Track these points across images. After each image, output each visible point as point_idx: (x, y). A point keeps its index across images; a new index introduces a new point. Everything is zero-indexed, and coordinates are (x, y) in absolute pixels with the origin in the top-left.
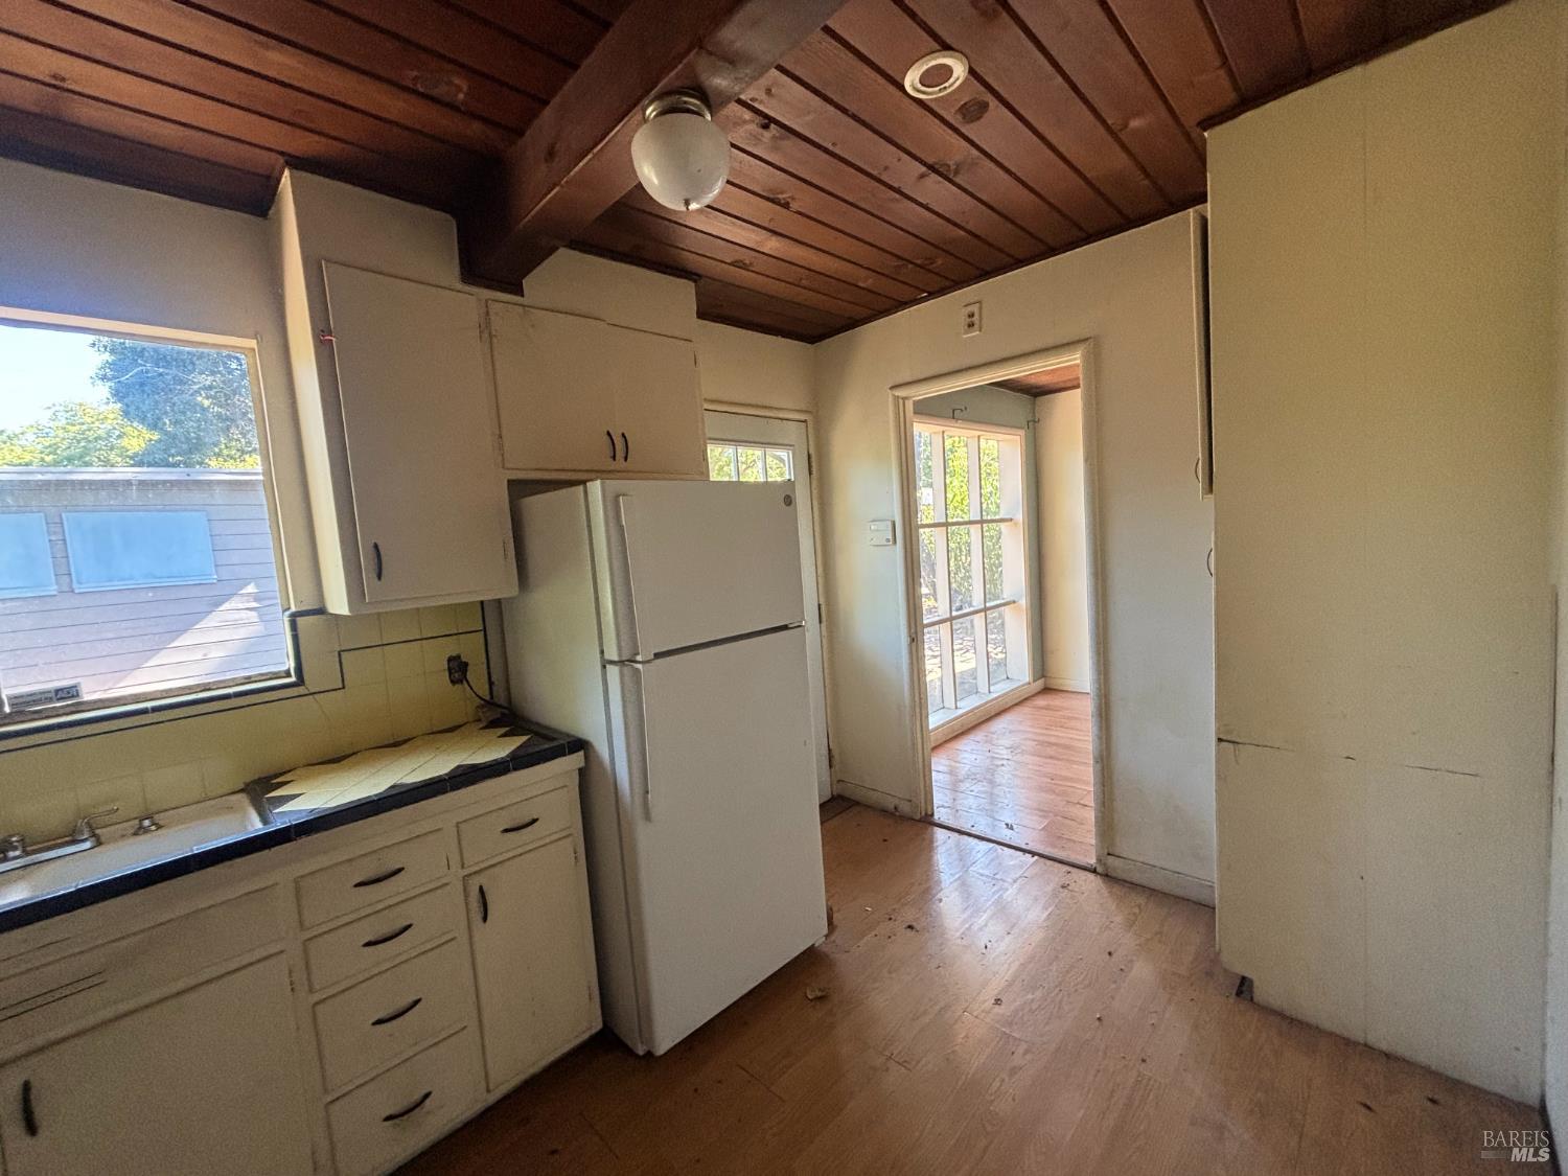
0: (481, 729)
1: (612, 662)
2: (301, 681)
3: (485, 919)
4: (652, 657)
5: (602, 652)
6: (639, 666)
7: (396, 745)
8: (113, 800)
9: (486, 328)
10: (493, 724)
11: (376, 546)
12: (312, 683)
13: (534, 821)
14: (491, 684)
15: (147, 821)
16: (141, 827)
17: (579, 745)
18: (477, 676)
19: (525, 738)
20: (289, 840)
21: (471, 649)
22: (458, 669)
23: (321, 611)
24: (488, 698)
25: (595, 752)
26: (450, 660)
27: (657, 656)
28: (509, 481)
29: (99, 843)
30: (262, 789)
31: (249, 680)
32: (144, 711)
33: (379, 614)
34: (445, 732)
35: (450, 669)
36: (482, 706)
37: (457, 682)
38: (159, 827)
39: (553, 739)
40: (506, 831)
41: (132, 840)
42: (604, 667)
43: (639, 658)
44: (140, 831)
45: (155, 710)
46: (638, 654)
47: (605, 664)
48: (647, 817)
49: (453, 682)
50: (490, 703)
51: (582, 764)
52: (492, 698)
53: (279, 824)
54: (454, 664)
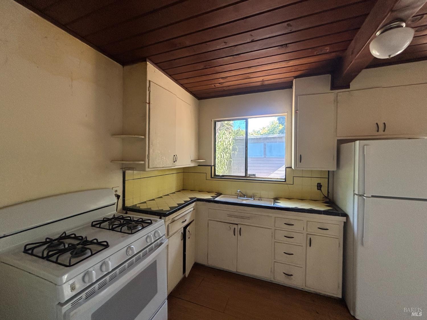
0: (323, 203)
1: (356, 194)
2: (285, 181)
3: (310, 246)
4: (370, 196)
5: (354, 191)
6: (365, 198)
7: (302, 200)
8: (257, 194)
9: (336, 101)
10: (326, 203)
11: (301, 155)
12: (287, 182)
13: (327, 229)
14: (328, 192)
15: (260, 199)
16: (259, 199)
17: (345, 215)
18: (324, 189)
19: (332, 208)
20: (275, 209)
21: (324, 183)
22: (319, 186)
23: (291, 168)
24: (327, 196)
25: (349, 219)
26: (318, 184)
27: (373, 196)
28: (338, 140)
29: (254, 200)
30: (276, 199)
31: (278, 179)
32: (262, 180)
33: (303, 170)
34: (314, 201)
35: (317, 186)
36: (324, 197)
37: (319, 190)
38: (261, 200)
39: (338, 211)
40: (319, 228)
41: (258, 201)
42: (354, 195)
43: (365, 195)
44: (259, 200)
45: (264, 180)
46: (365, 194)
47: (354, 194)
48: (362, 244)
49: (318, 189)
50: (326, 197)
51: (345, 221)
52: (328, 196)
53: (275, 206)
54: (318, 185)
